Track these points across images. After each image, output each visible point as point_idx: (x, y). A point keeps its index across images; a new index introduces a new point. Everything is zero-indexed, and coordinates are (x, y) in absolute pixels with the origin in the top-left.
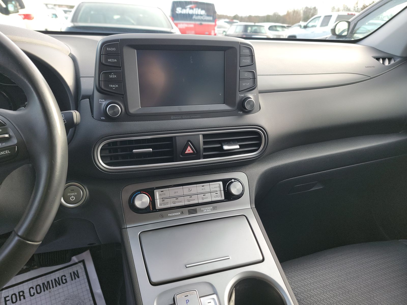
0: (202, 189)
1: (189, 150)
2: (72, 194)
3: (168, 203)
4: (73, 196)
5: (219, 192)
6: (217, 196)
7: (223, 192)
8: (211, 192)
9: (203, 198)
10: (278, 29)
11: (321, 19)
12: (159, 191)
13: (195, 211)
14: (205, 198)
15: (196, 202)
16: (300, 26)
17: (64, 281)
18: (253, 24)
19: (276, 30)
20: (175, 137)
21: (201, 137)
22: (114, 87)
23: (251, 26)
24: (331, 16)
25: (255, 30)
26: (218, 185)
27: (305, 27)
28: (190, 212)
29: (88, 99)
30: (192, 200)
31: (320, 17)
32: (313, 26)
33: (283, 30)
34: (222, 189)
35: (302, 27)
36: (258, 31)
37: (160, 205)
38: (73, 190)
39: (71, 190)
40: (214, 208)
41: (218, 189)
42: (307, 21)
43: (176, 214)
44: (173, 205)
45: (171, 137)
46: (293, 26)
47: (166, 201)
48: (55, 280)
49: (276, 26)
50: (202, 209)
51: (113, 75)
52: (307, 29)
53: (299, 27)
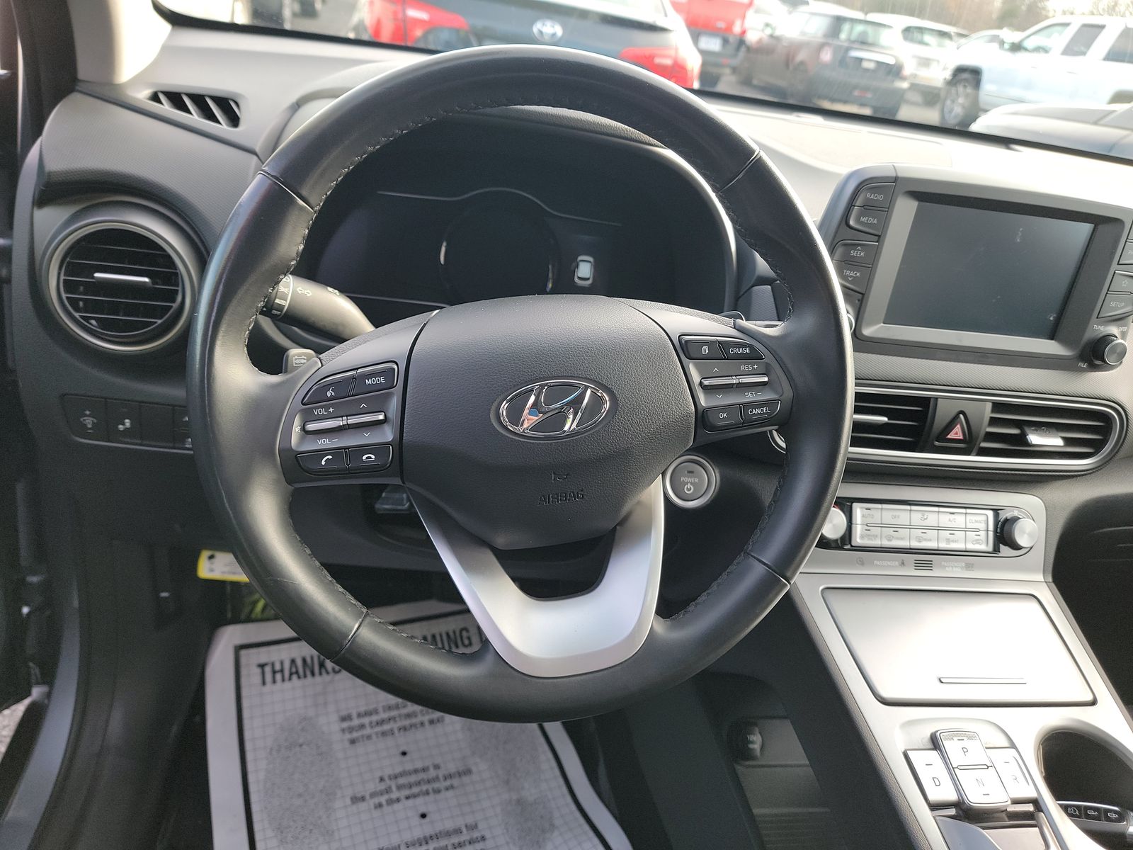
0: (950, 520)
1: (957, 433)
2: (689, 480)
3: (877, 536)
4: (691, 483)
5: (983, 534)
6: (977, 542)
7: (991, 534)
8: (966, 530)
9: (948, 541)
10: (927, 38)
11: (1069, 33)
12: (861, 508)
13: (928, 566)
14: (953, 541)
15: (932, 545)
16: (1002, 43)
17: (466, 642)
18: (858, 15)
19: (922, 43)
20: (936, 399)
21: (989, 406)
22: (851, 277)
23: (853, 21)
24: (1103, 27)
25: (864, 33)
26: (984, 518)
27: (1016, 47)
28: (919, 565)
29: (770, 287)
30: (925, 540)
31: (1067, 25)
32: (1038, 49)
33: (940, 45)
34: (991, 527)
35: (1006, 46)
36: (870, 40)
37: (862, 537)
38: (692, 472)
39: (689, 472)
40: (969, 567)
41: (982, 526)
42: (1024, 29)
43: (889, 563)
44: (886, 543)
45: (928, 399)
46: (974, 36)
47: (875, 531)
48: (448, 634)
49: (921, 30)
50: (943, 563)
51: (858, 250)
52: (1021, 55)
53: (996, 45)
